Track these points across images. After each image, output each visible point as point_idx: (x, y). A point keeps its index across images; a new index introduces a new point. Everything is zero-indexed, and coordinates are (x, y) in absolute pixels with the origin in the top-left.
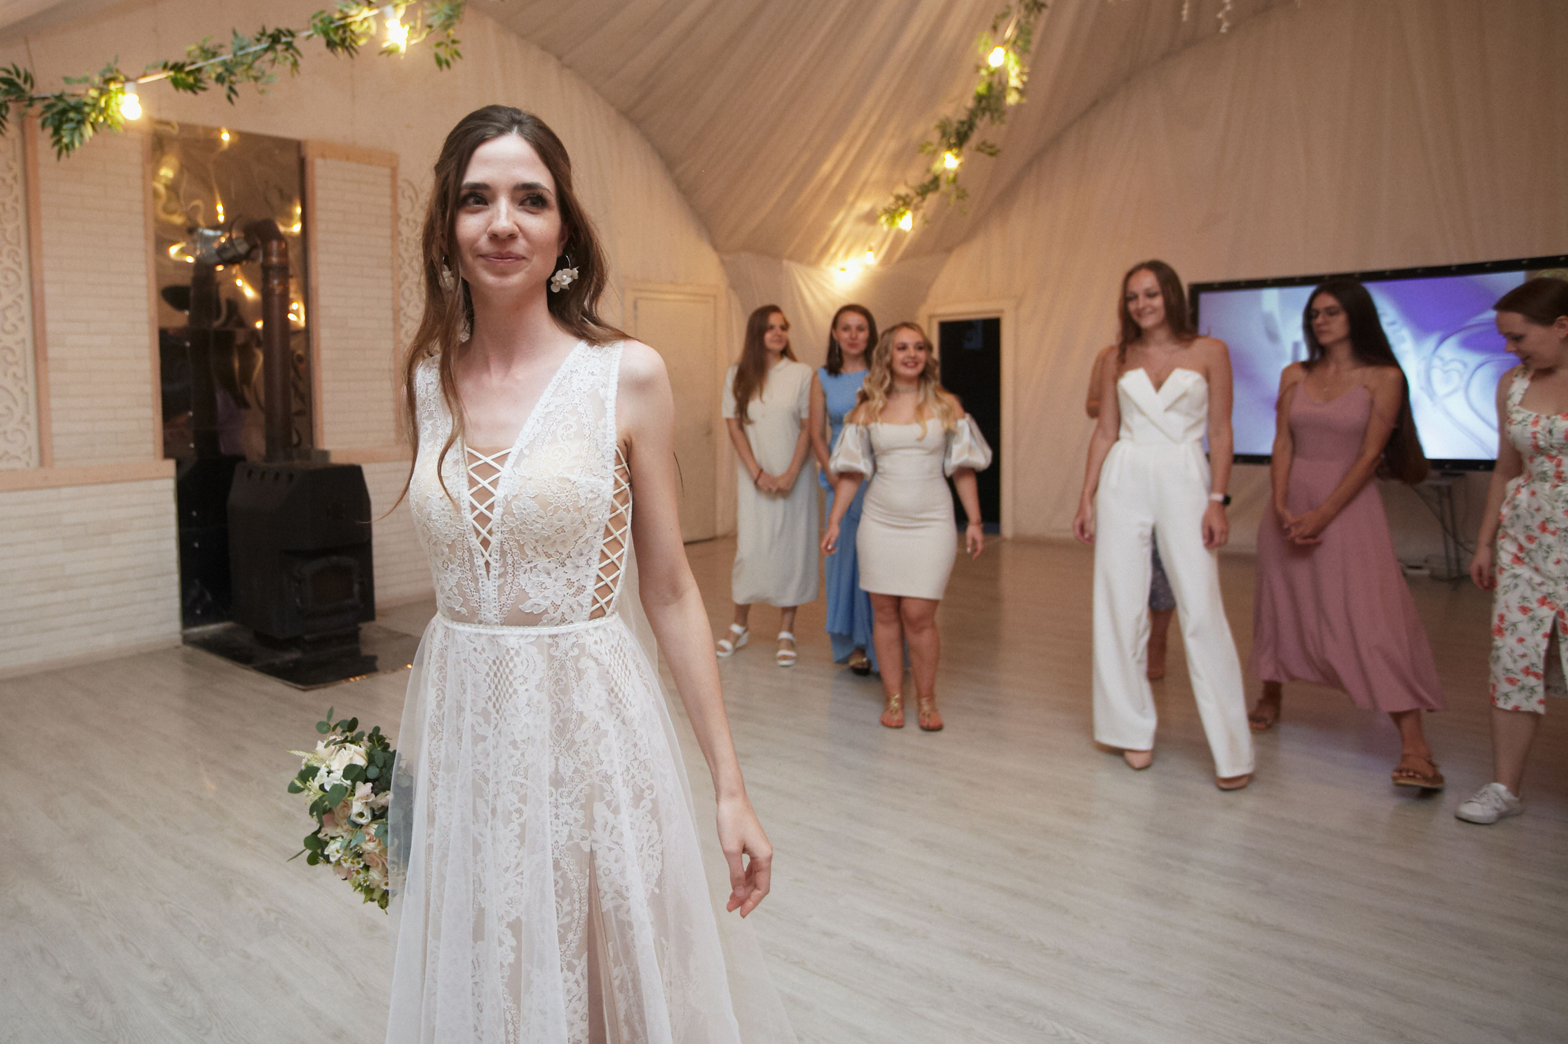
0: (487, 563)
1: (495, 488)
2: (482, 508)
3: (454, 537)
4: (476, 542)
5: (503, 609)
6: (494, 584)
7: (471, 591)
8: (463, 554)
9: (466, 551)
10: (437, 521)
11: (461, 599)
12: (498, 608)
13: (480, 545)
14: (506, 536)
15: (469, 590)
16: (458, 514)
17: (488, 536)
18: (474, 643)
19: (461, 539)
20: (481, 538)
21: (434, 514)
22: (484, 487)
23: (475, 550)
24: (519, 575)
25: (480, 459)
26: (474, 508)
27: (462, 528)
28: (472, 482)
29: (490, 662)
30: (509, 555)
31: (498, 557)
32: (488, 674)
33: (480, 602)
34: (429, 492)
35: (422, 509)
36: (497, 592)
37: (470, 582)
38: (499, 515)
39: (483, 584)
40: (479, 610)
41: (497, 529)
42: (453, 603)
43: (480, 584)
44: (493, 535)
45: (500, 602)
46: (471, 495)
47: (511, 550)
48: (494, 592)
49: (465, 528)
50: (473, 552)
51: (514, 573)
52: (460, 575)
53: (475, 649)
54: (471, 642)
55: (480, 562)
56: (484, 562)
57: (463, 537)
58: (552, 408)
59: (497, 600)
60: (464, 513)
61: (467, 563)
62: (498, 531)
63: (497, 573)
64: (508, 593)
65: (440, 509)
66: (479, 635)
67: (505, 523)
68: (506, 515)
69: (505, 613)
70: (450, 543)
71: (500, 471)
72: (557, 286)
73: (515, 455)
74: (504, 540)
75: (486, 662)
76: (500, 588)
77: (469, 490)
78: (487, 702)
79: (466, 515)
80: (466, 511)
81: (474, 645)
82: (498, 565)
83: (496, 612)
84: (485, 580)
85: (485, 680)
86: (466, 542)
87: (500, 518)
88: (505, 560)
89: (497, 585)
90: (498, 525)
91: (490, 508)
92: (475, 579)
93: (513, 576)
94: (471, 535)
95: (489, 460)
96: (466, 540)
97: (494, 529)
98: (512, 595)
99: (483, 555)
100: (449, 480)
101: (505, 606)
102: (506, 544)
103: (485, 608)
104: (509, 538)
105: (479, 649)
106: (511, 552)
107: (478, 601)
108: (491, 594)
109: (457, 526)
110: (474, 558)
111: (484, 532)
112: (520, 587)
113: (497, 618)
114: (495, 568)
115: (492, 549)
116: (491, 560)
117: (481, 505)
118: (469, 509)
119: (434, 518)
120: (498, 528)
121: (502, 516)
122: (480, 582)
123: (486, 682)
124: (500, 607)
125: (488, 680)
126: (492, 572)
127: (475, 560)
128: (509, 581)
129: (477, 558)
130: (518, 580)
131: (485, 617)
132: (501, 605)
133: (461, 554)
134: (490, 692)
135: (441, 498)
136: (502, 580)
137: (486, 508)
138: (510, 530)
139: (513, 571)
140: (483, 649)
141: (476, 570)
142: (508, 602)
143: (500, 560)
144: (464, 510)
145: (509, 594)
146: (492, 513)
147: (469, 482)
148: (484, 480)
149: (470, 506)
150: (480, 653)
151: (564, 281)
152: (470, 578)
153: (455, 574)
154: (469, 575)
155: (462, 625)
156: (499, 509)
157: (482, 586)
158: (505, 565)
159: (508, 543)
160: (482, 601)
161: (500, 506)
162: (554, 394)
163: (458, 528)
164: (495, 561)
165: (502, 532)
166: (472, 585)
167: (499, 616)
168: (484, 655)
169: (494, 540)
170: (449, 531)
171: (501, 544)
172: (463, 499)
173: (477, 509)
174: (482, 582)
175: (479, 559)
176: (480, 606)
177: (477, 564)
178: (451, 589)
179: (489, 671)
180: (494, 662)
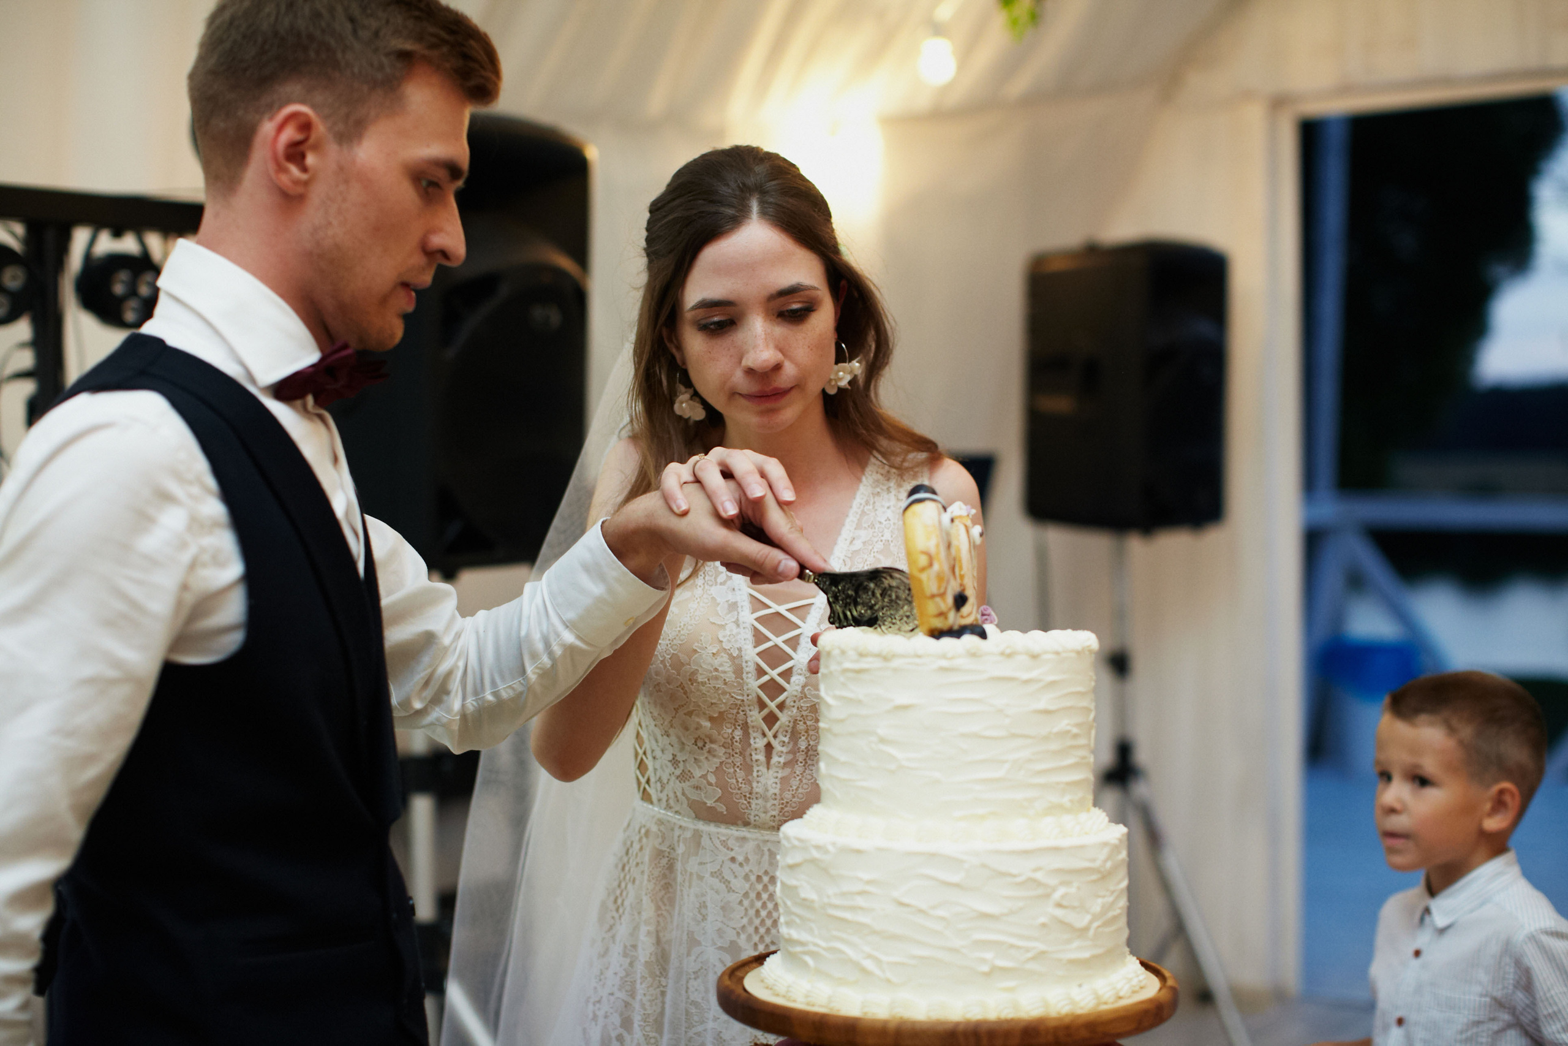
0: (769, 747)
1: (795, 649)
2: (774, 674)
3: (723, 708)
4: (756, 717)
5: (786, 809)
6: (775, 775)
7: (738, 782)
8: (733, 731)
9: (739, 728)
10: (703, 684)
11: (720, 791)
12: (778, 807)
13: (762, 722)
14: (804, 713)
15: (734, 781)
16: (736, 678)
17: (777, 711)
18: (732, 850)
19: (735, 711)
20: (765, 712)
21: (701, 674)
22: (776, 645)
23: (753, 727)
24: (813, 765)
25: (769, 607)
26: (761, 672)
27: (739, 698)
28: (759, 638)
29: (753, 878)
30: (803, 738)
31: (786, 740)
32: (746, 895)
33: (749, 798)
34: (696, 644)
35: (683, 664)
36: (779, 786)
37: (738, 770)
38: (799, 685)
39: (760, 773)
40: (747, 808)
41: (792, 704)
42: (703, 795)
43: (755, 774)
44: (785, 711)
45: (782, 799)
46: (758, 654)
47: (806, 732)
48: (774, 785)
49: (745, 698)
50: (751, 731)
51: (806, 763)
52: (724, 759)
53: (733, 860)
54: (728, 849)
55: (759, 743)
56: (765, 744)
57: (739, 709)
58: (858, 545)
59: (778, 797)
60: (747, 678)
61: (738, 744)
62: (794, 706)
63: (782, 760)
64: (795, 788)
65: (712, 669)
66: (744, 839)
67: (806, 697)
68: (809, 687)
69: (786, 814)
70: (715, 715)
71: (800, 627)
72: (834, 385)
73: (820, 608)
74: (799, 718)
75: (746, 878)
76: (784, 780)
77: (755, 647)
78: (738, 934)
79: (748, 681)
80: (750, 675)
81: (732, 854)
82: (784, 749)
83: (774, 813)
84: (763, 769)
85: (741, 903)
86: (741, 715)
87: (799, 688)
88: (796, 744)
89: (780, 775)
90: (795, 699)
91: (787, 674)
92: (748, 768)
93: (804, 766)
94: (752, 708)
95: (782, 609)
96: (742, 713)
97: (789, 703)
98: (800, 790)
99: (764, 735)
100: (725, 630)
101: (789, 805)
102: (801, 723)
103: (758, 807)
104: (807, 716)
105: (740, 858)
106: (806, 734)
107: (748, 796)
108: (770, 788)
109: (733, 695)
110: (749, 738)
111: (772, 705)
112: (812, 781)
113: (774, 821)
114: (779, 754)
115: (780, 727)
116: (775, 743)
117: (773, 669)
118: (754, 673)
119: (700, 680)
120: (795, 702)
121: (803, 687)
122: (755, 770)
123: (742, 905)
124: (781, 806)
125: (746, 903)
126: (775, 759)
127: (752, 741)
128: (798, 773)
129: (755, 738)
130: (810, 772)
131: (757, 818)
132: (783, 804)
133: (730, 731)
134: (745, 921)
135: (713, 654)
136: (788, 771)
137: (780, 675)
138: (812, 706)
139: (805, 760)
140: (747, 860)
141: (751, 755)
142: (794, 800)
143: (789, 743)
144: (747, 673)
145: (797, 789)
146: (788, 683)
147: (754, 636)
148: (777, 637)
149: (756, 670)
150: (741, 865)
151: (841, 379)
152: (738, 764)
153: (714, 756)
154: (738, 760)
155: (715, 826)
156: (800, 677)
157: (758, 776)
158: (794, 752)
159: (805, 723)
160: (754, 796)
161: (801, 674)
162: (858, 526)
163: (732, 697)
164: (781, 744)
165: (798, 708)
166: (741, 774)
167: (777, 818)
168: (747, 868)
169: (784, 718)
170: (720, 699)
171: (794, 722)
172: (747, 658)
173: (765, 673)
174: (758, 771)
175: (757, 740)
176: (749, 803)
177: (754, 746)
178: (704, 776)
179: (749, 891)
180: (759, 878)
